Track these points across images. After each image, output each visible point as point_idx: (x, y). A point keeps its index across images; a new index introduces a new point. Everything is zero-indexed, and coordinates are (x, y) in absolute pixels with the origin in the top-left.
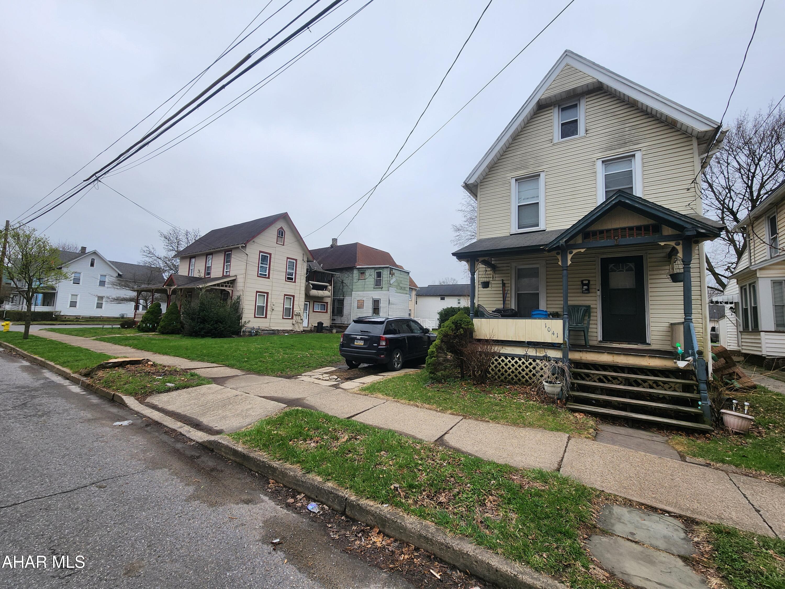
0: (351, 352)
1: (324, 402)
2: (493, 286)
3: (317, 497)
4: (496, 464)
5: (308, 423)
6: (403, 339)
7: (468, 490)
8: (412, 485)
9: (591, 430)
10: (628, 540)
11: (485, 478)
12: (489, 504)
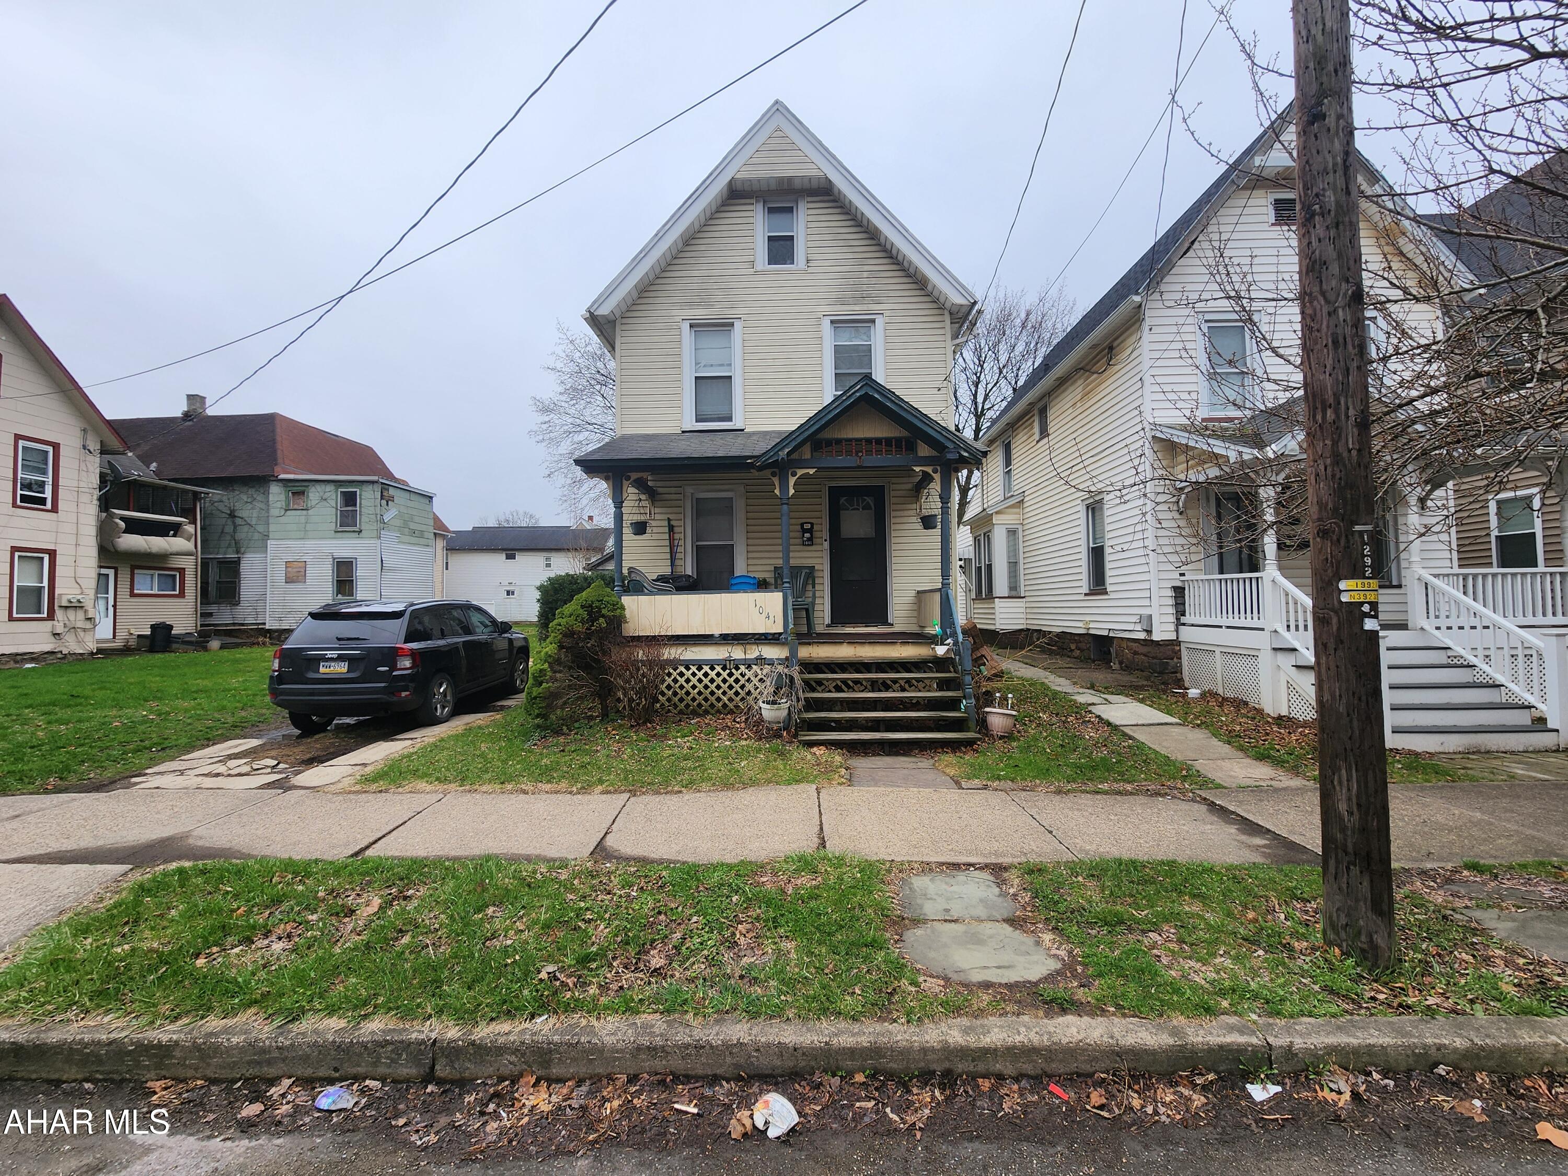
0: (312, 693)
1: (259, 832)
2: (655, 530)
3: (336, 1070)
4: (728, 865)
5: (236, 896)
6: (453, 649)
7: (697, 929)
8: (587, 956)
9: (843, 771)
10: (946, 921)
11: (719, 896)
12: (742, 941)
